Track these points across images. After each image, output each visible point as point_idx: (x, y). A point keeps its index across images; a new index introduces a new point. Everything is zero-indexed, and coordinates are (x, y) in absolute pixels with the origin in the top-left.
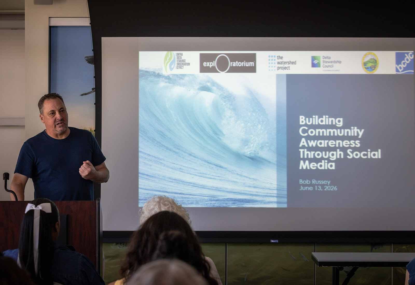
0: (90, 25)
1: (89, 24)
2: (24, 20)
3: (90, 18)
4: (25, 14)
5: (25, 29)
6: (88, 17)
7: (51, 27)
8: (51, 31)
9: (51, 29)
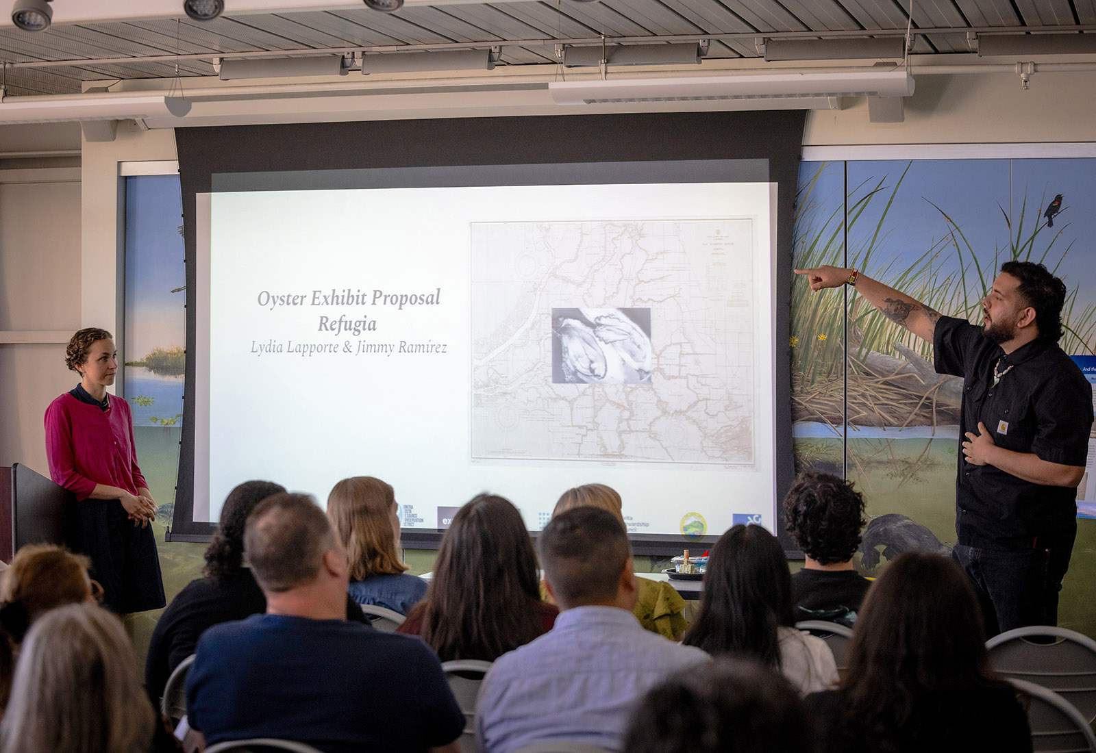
0: (179, 173)
1: (178, 171)
2: (81, 166)
3: (178, 161)
4: (81, 157)
5: (81, 181)
6: (175, 159)
7: (126, 177)
8: (126, 184)
9: (128, 180)
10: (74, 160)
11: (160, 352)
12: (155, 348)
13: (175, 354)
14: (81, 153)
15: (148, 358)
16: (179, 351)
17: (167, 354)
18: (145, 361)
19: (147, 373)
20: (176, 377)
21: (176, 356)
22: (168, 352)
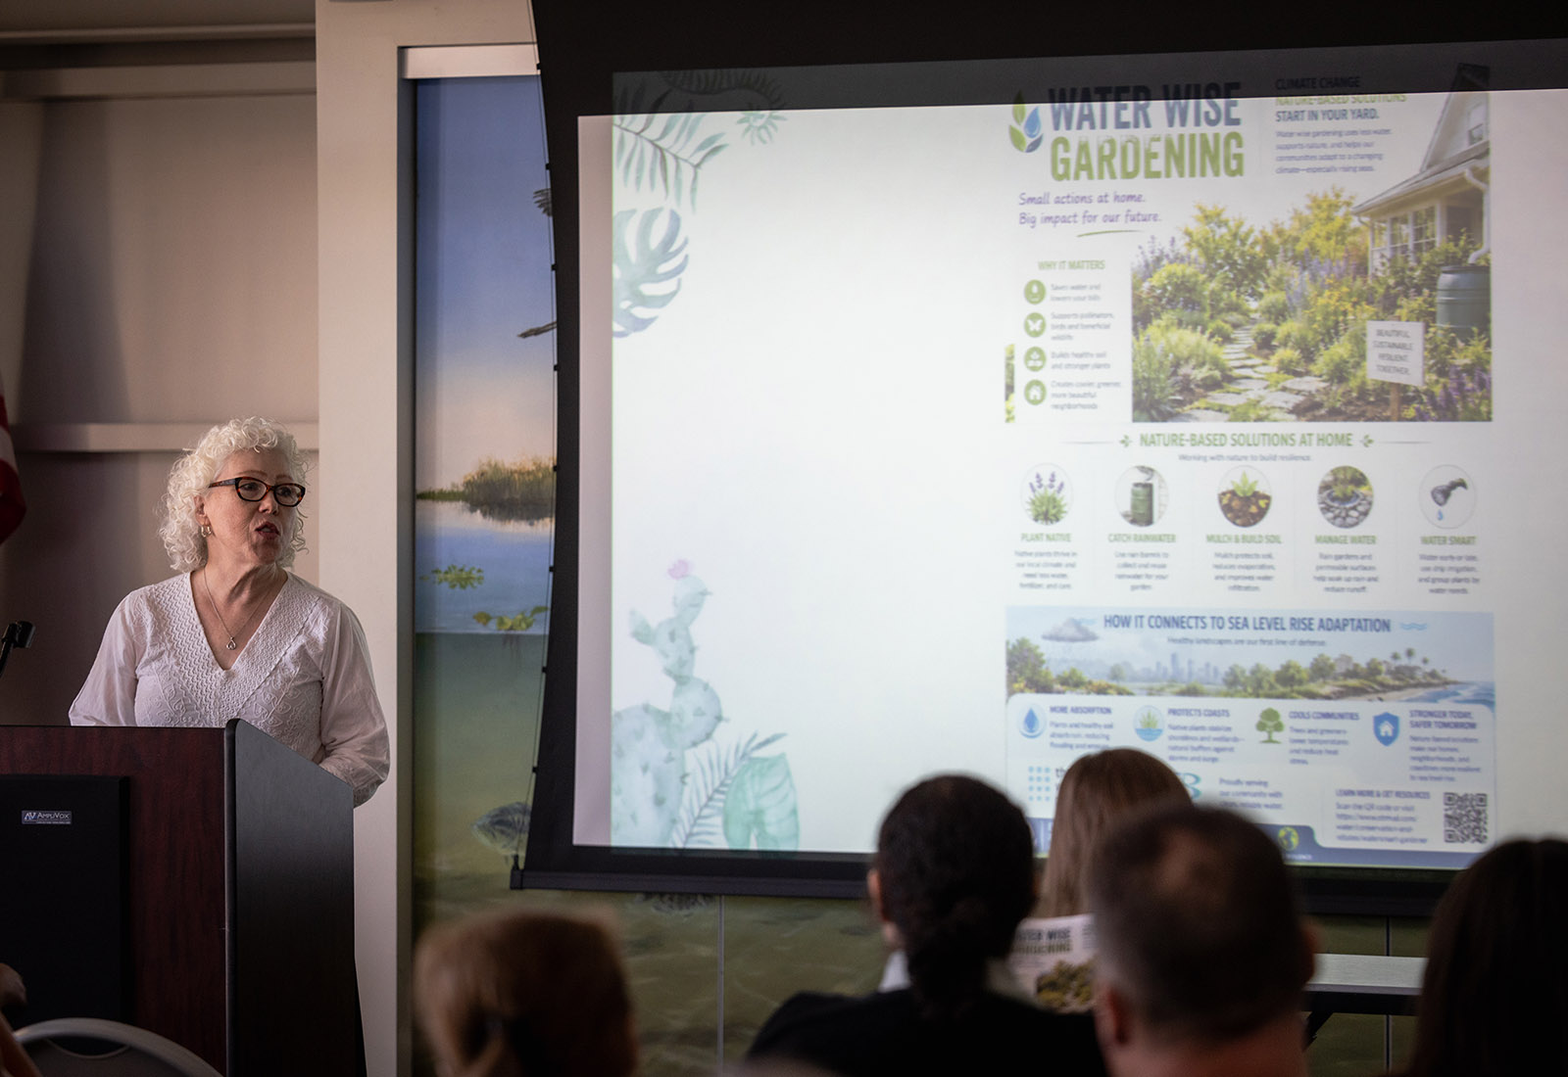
0: (539, 72)
1: (535, 67)
2: (313, 58)
3: (536, 46)
5: (315, 93)
6: (531, 40)
7: (416, 82)
8: (418, 96)
9: (420, 88)
10: (302, 46)
11: (496, 468)
12: (485, 461)
13: (529, 473)
14: (314, 32)
15: (468, 484)
16: (539, 468)
17: (512, 473)
18: (461, 489)
21: (531, 477)
22: (514, 468)
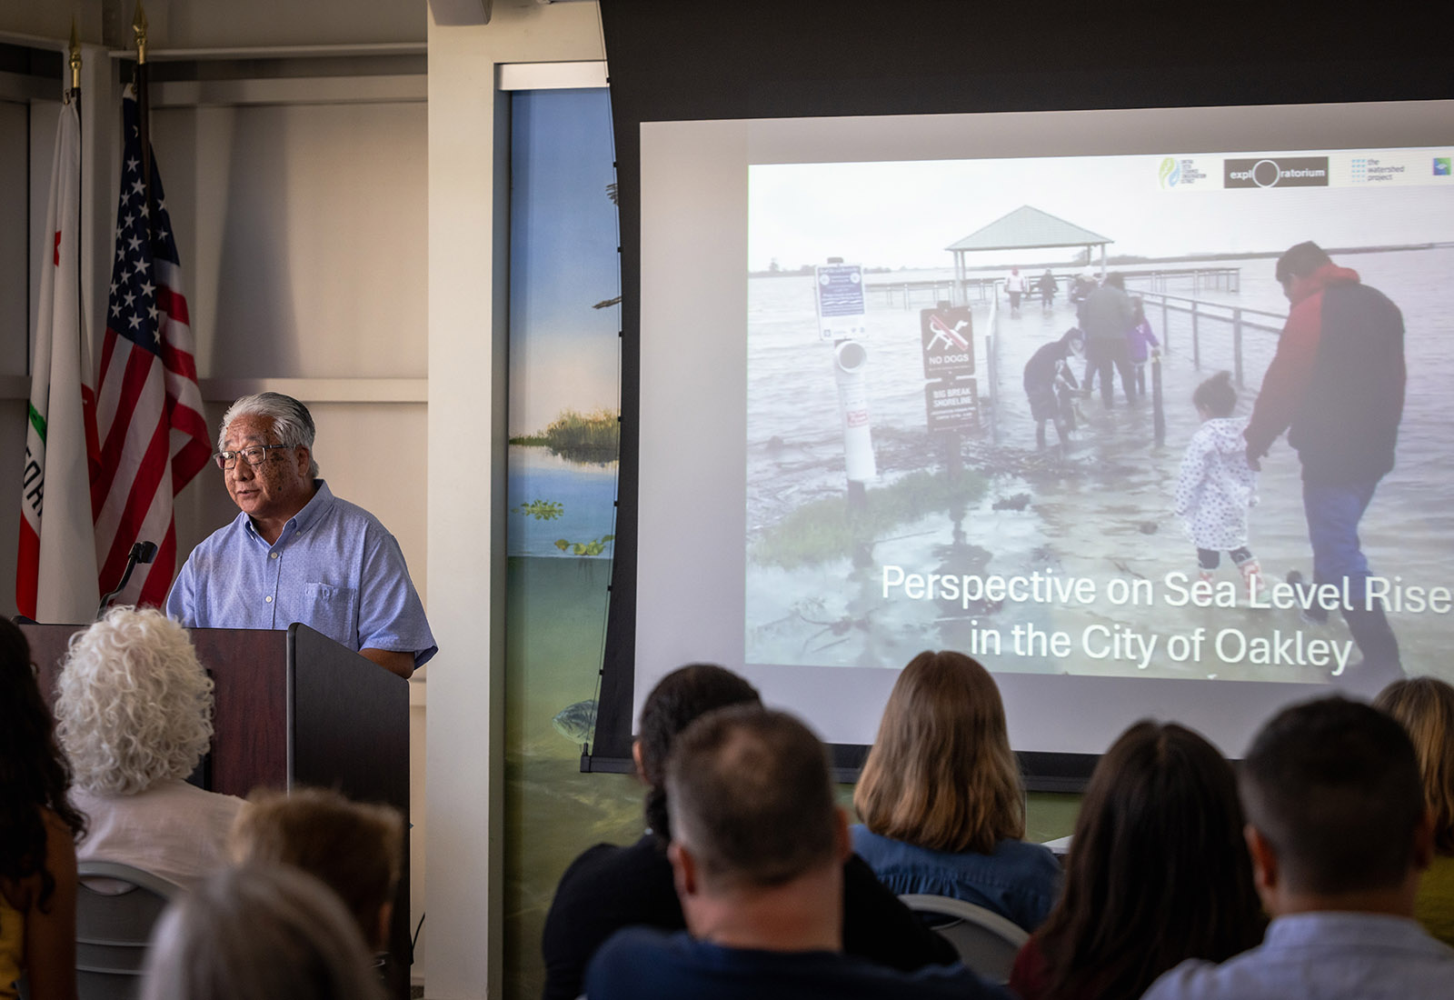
0: (608, 85)
1: (605, 80)
2: (426, 72)
3: (606, 63)
4: (425, 55)
5: (427, 101)
6: (601, 58)
7: (511, 93)
8: (511, 106)
9: (514, 98)
10: (416, 62)
11: (574, 419)
12: (565, 412)
13: (601, 423)
14: (426, 49)
15: (551, 431)
16: (609, 419)
17: (587, 423)
18: (546, 436)
19: (550, 458)
20: (603, 466)
21: (602, 426)
22: (589, 418)
